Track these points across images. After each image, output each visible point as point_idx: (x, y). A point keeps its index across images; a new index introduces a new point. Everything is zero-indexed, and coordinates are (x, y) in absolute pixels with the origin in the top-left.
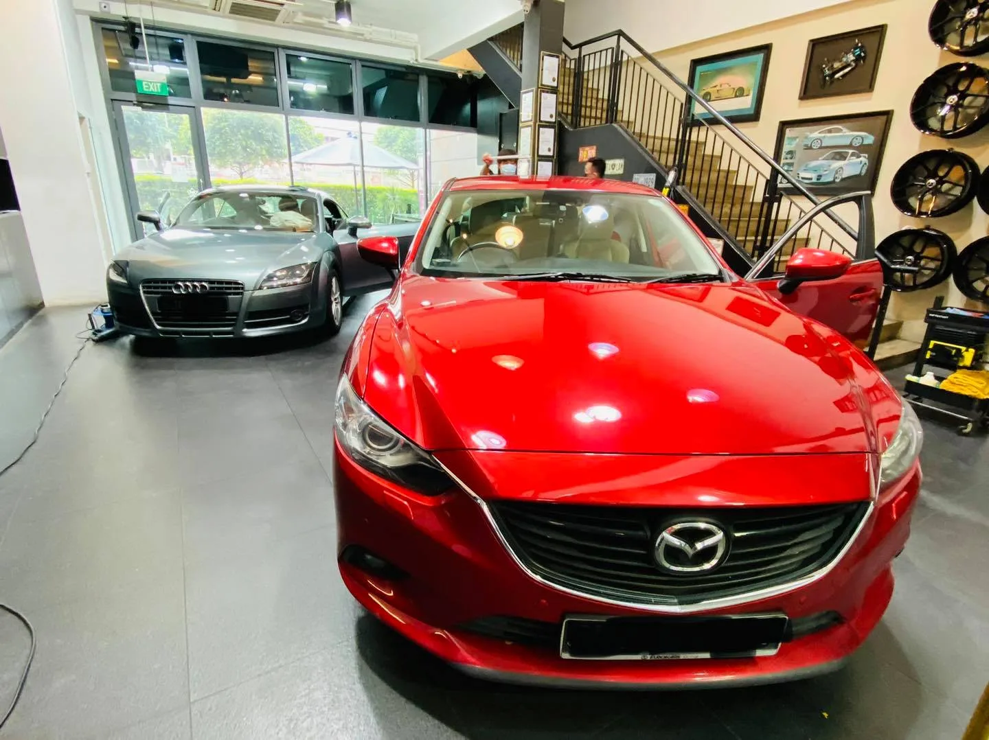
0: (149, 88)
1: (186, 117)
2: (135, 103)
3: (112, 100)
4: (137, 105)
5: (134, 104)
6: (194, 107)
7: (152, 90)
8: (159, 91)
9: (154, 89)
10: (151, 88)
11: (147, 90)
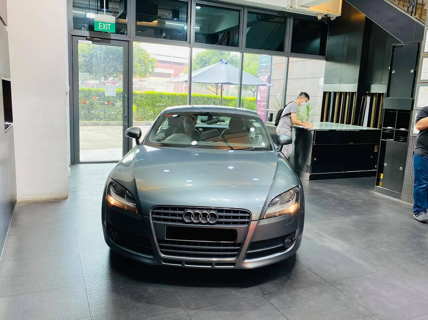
0: (102, 27)
1: (121, 49)
2: (89, 38)
3: (72, 36)
4: (89, 40)
5: (87, 39)
6: (128, 41)
7: (104, 28)
8: (109, 29)
9: (106, 28)
10: (104, 27)
11: (101, 29)
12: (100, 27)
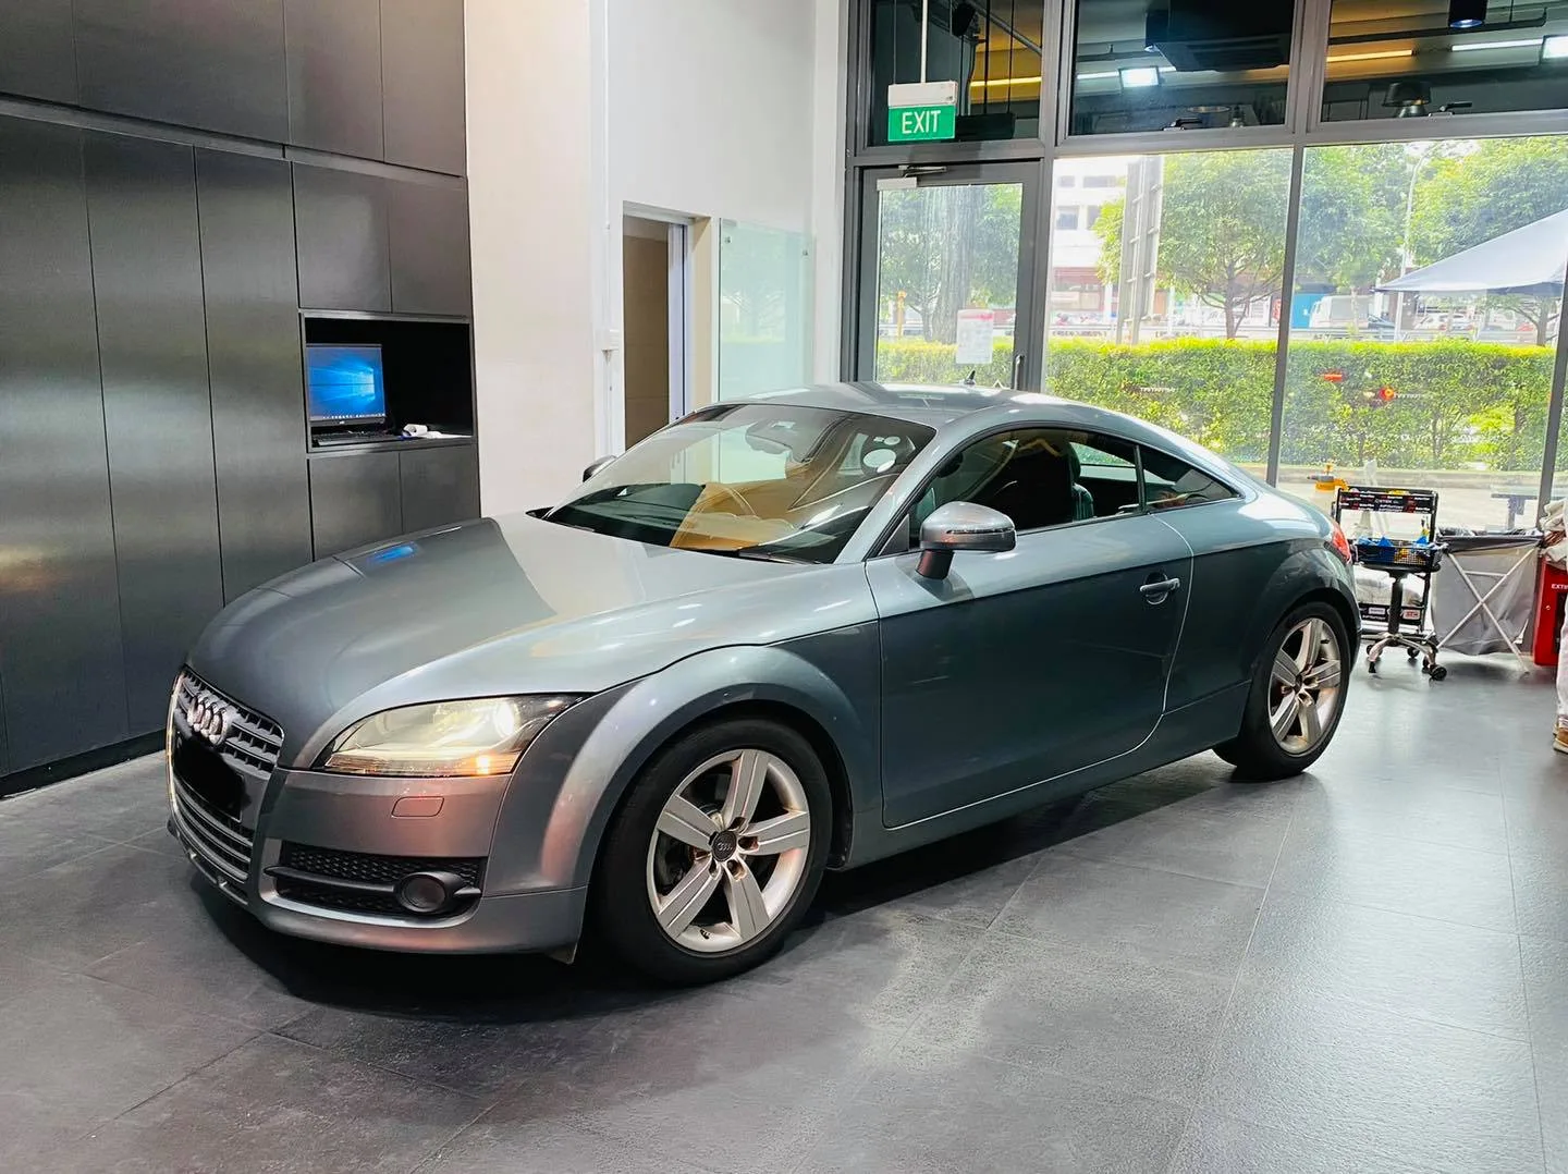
0: (912, 127)
2: (907, 168)
3: (861, 169)
4: (909, 176)
5: (902, 174)
6: (1038, 160)
7: (919, 130)
8: (935, 130)
9: (925, 128)
10: (919, 124)
11: (910, 132)
12: (907, 128)
